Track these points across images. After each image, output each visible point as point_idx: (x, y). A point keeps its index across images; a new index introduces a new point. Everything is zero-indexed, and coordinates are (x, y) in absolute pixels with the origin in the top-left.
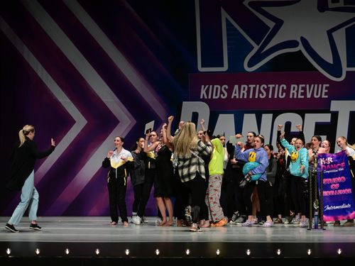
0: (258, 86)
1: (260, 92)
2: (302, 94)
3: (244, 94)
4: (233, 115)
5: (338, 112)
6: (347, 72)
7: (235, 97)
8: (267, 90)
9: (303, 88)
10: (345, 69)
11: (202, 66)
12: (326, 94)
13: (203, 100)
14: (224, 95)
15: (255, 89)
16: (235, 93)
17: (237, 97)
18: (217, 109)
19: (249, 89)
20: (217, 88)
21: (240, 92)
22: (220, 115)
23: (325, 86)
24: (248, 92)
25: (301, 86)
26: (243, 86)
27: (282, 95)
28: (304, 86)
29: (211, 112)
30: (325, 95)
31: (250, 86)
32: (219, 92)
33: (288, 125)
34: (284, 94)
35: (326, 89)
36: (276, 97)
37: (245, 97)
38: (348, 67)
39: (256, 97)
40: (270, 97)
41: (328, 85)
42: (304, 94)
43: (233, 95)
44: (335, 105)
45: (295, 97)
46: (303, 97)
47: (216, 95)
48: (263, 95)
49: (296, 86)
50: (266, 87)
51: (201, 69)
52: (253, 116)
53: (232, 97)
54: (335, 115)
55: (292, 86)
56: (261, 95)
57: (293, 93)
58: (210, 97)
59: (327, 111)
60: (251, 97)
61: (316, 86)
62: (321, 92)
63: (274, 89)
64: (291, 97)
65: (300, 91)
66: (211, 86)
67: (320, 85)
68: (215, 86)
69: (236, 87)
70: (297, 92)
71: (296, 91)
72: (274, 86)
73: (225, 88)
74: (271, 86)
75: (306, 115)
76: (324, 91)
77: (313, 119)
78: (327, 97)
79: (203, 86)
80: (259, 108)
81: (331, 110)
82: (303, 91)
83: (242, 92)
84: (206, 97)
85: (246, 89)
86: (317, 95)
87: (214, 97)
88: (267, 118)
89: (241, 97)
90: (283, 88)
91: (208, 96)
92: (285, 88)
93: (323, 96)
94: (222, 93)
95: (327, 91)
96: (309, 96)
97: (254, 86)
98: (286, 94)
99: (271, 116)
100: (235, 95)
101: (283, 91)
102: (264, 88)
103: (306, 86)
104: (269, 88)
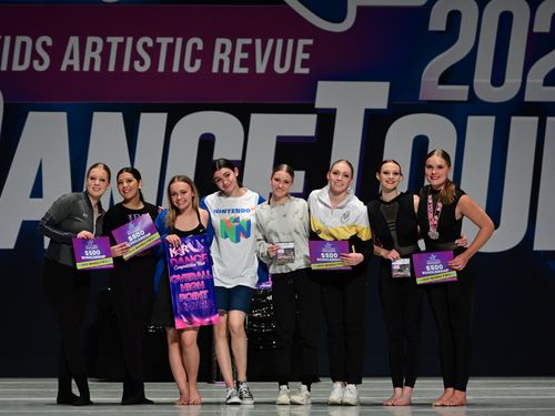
0: (130, 40)
1: (135, 56)
2: (243, 63)
3: (93, 60)
4: (64, 114)
5: (335, 110)
6: (361, 10)
7: (70, 67)
8: (154, 52)
9: (245, 48)
12: (304, 64)
14: (41, 63)
15: (121, 47)
16: (71, 57)
17: (77, 68)
19: (107, 47)
20: (24, 45)
21: (84, 55)
22: (31, 114)
23: (302, 43)
24: (105, 55)
25: (240, 42)
26: (90, 40)
27: (192, 64)
28: (249, 41)
29: (5, 105)
30: (303, 66)
31: (109, 39)
32: (26, 54)
33: (207, 143)
34: (198, 62)
35: (304, 51)
36: (176, 69)
37: (97, 68)
39: (126, 68)
40: (161, 68)
41: (310, 42)
42: (249, 63)
43: (66, 62)
44: (328, 94)
45: (226, 70)
46: (245, 70)
47: (21, 62)
48: (142, 64)
49: (228, 43)
50: (150, 44)
52: (120, 114)
53: (64, 68)
54: (327, 119)
55: (219, 42)
56: (137, 63)
57: (221, 62)
58: (4, 68)
59: (306, 107)
60: (111, 68)
61: (280, 42)
62: (291, 57)
63: (171, 48)
64: (215, 69)
65: (240, 55)
66: (8, 39)
67: (290, 42)
68: (19, 39)
69: (74, 41)
70: (232, 56)
71: (228, 56)
72: (171, 40)
73: (44, 44)
74: (164, 41)
75: (255, 118)
76: (301, 55)
77: (269, 128)
78: (306, 71)
81: (316, 106)
82: (246, 56)
83: (89, 54)
85: (100, 48)
86: (282, 65)
87: (16, 67)
88: (152, 124)
89: (86, 68)
90: (195, 45)
92: (200, 47)
93: (298, 70)
94: (35, 55)
95: (307, 56)
96: (261, 68)
97: (121, 39)
98: (202, 63)
99: (163, 117)
100: (71, 62)
101: (196, 54)
102: (145, 45)
103: (254, 42)
104: (157, 46)
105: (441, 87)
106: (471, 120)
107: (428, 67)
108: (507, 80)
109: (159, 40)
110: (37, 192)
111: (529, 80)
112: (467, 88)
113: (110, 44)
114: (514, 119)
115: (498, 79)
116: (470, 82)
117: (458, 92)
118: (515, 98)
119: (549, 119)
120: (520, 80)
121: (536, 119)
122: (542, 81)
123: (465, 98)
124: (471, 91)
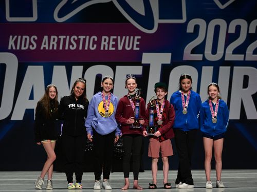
0: (68, 37)
1: (70, 43)
2: (113, 46)
3: (53, 45)
4: (41, 68)
5: (149, 65)
6: (160, 25)
7: (44, 48)
8: (78, 42)
9: (114, 40)
10: (157, 21)
11: (11, 16)
12: (137, 46)
13: (12, 51)
14: (33, 46)
15: (65, 40)
16: (45, 44)
17: (47, 48)
18: (25, 60)
19: (59, 40)
20: (26, 39)
21: (50, 43)
22: (29, 67)
23: (136, 38)
24: (58, 43)
25: (112, 38)
26: (52, 37)
27: (93, 46)
28: (115, 37)
29: (19, 63)
31: (60, 37)
32: (28, 43)
34: (95, 46)
35: (137, 41)
36: (86, 48)
37: (55, 48)
38: (160, 19)
39: (67, 48)
40: (81, 48)
41: (140, 37)
42: (116, 46)
43: (43, 46)
44: (147, 58)
45: (106, 49)
46: (114, 49)
47: (25, 46)
48: (73, 46)
49: (107, 38)
50: (76, 38)
51: (9, 19)
52: (63, 68)
53: (42, 48)
54: (146, 68)
55: (104, 38)
56: (71, 46)
57: (104, 46)
58: (18, 48)
59: (139, 64)
60: (61, 48)
61: (128, 37)
62: (131, 44)
63: (84, 40)
64: (102, 48)
65: (112, 43)
66: (20, 37)
67: (132, 37)
68: (24, 37)
69: (46, 38)
70: (109, 43)
71: (107, 43)
72: (84, 37)
73: (34, 39)
74: (82, 38)
75: (118, 67)
76: (136, 43)
78: (138, 49)
79: (11, 37)
80: (69, 60)
81: (143, 63)
82: (114, 43)
83: (52, 43)
84: (14, 48)
85: (56, 40)
86: (129, 47)
87: (23, 48)
88: (77, 70)
89: (51, 48)
90: (94, 39)
91: (16, 47)
92: (96, 40)
93: (135, 48)
94: (30, 43)
95: (138, 43)
96: (120, 48)
97: (65, 37)
98: (97, 46)
99: (81, 67)
100: (45, 46)
101: (94, 42)
102: (74, 39)
103: (117, 38)
104: (79, 40)
105: (192, 55)
106: (204, 68)
107: (186, 47)
108: (218, 52)
109: (80, 37)
110: (31, 97)
111: (226, 52)
112: (202, 55)
113: (60, 39)
114: (221, 67)
115: (214, 51)
116: (203, 53)
117: (199, 57)
118: (221, 59)
119: (235, 67)
120: (223, 52)
121: (229, 67)
122: (232, 52)
123: (201, 59)
124: (204, 57)
